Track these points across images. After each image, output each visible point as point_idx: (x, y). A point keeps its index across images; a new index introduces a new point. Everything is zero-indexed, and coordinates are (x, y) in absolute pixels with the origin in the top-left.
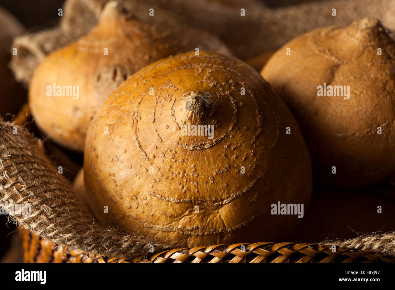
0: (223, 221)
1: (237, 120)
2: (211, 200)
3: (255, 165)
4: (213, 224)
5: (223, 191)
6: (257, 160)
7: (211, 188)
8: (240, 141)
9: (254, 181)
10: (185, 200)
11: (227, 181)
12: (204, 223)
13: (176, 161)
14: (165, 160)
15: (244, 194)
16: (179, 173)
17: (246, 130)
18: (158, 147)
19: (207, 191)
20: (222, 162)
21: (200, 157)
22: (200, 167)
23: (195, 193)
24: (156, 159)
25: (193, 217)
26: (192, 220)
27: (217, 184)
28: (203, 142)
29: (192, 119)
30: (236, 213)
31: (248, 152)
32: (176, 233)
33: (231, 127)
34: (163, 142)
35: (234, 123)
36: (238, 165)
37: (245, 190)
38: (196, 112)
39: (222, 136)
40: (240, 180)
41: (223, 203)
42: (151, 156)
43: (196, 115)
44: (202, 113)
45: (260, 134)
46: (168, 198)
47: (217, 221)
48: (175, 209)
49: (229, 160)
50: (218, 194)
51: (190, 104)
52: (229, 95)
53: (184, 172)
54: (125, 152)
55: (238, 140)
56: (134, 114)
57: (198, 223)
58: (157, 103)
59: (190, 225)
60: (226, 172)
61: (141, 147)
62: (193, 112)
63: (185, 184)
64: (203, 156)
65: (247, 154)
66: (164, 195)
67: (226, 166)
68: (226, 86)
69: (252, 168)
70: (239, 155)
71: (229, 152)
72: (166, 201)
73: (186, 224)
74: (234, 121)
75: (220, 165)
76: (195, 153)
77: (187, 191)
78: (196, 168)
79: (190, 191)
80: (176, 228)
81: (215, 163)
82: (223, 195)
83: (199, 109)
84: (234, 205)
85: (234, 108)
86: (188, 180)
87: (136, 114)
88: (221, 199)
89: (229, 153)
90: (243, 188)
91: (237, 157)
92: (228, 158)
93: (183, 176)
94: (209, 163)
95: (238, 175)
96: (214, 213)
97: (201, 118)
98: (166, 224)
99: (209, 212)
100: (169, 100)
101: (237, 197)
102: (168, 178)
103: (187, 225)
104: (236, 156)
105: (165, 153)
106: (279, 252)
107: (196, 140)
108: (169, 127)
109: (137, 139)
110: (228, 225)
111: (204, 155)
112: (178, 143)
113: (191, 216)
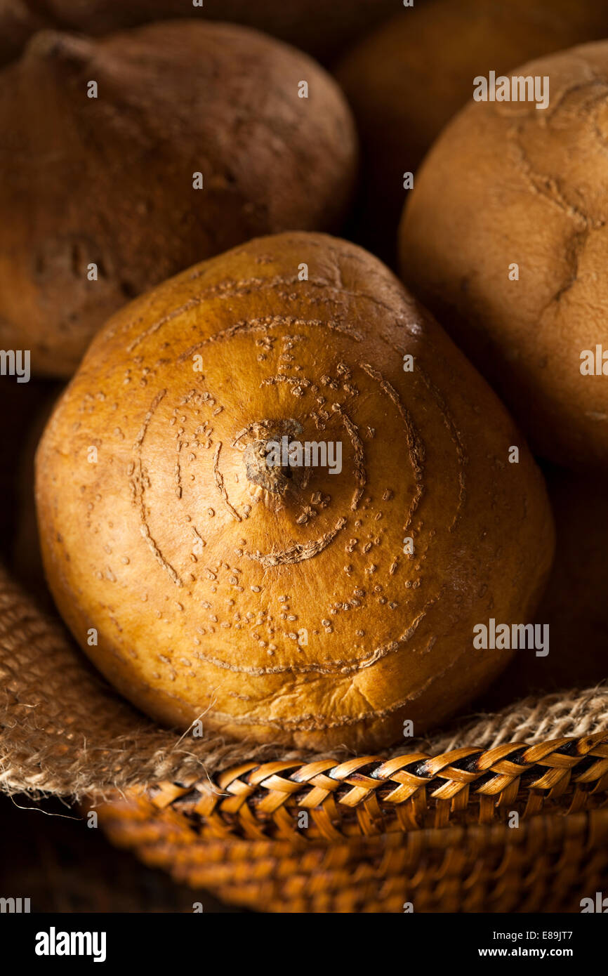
0: (364, 698)
1: (366, 478)
2: (333, 664)
3: (418, 580)
4: (343, 707)
5: (355, 646)
6: (422, 567)
7: (328, 642)
8: (378, 530)
9: (422, 614)
10: (275, 668)
11: (362, 625)
12: (324, 707)
13: (243, 589)
14: (219, 587)
15: (403, 646)
16: (253, 615)
17: (389, 499)
18: (198, 558)
19: (322, 649)
20: (346, 585)
21: (296, 579)
22: (297, 601)
23: (294, 655)
24: (199, 583)
25: (297, 697)
26: (297, 703)
27: (342, 634)
28: (297, 546)
29: (263, 501)
30: (390, 682)
31: (399, 553)
32: (266, 728)
33: (353, 500)
34: (209, 547)
35: (360, 489)
36: (381, 587)
37: (405, 638)
38: (270, 487)
39: (338, 527)
40: (389, 618)
41: (359, 665)
42: (186, 576)
43: (273, 494)
44: (286, 488)
45: (422, 501)
46: (238, 665)
47: (352, 699)
48: (256, 686)
49: (360, 578)
50: (346, 653)
51: (255, 472)
52: (340, 413)
53: (264, 613)
54: (128, 563)
55: (374, 528)
56: (134, 468)
57: (310, 709)
58: (181, 446)
59: (295, 713)
60: (357, 607)
61: (160, 553)
62: (264, 488)
63: (270, 637)
64: (301, 575)
65: (398, 558)
66: (227, 660)
67: (354, 592)
68: (331, 386)
69: (414, 587)
70: (380, 563)
71: (356, 560)
72: (235, 672)
73: (285, 712)
74: (359, 483)
75: (341, 592)
76: (281, 570)
77: (277, 653)
78: (288, 603)
79: (283, 650)
80: (266, 721)
81: (329, 588)
82: (356, 652)
83: (276, 481)
84: (383, 668)
85: (356, 448)
86: (275, 629)
87: (137, 469)
88: (353, 660)
89: (358, 564)
90: (398, 632)
91: (377, 568)
92: (356, 574)
93: (264, 622)
94: (316, 589)
95: (384, 609)
96: (344, 684)
97: (285, 497)
98: (241, 712)
99: (332, 684)
100: (207, 446)
101: (388, 654)
102: (230, 627)
103: (289, 714)
104: (375, 566)
105: (217, 572)
106: (495, 770)
107: (281, 541)
108: (217, 512)
109: (149, 535)
110: (377, 704)
111: (303, 574)
112: (242, 551)
113: (293, 696)
